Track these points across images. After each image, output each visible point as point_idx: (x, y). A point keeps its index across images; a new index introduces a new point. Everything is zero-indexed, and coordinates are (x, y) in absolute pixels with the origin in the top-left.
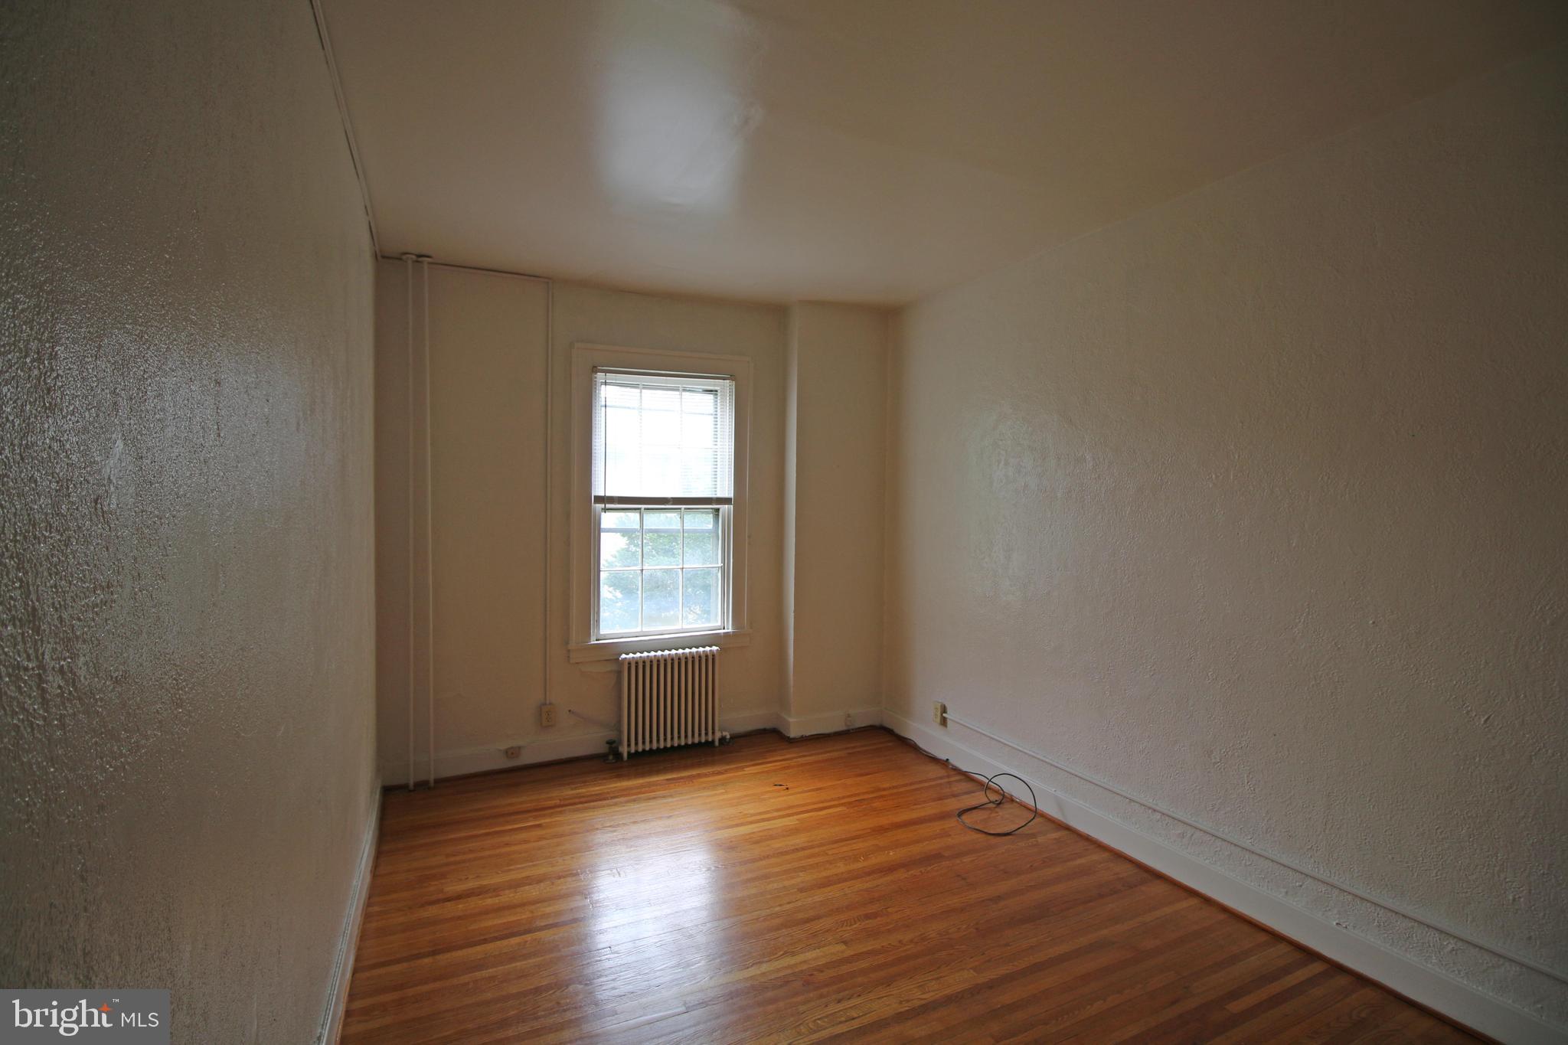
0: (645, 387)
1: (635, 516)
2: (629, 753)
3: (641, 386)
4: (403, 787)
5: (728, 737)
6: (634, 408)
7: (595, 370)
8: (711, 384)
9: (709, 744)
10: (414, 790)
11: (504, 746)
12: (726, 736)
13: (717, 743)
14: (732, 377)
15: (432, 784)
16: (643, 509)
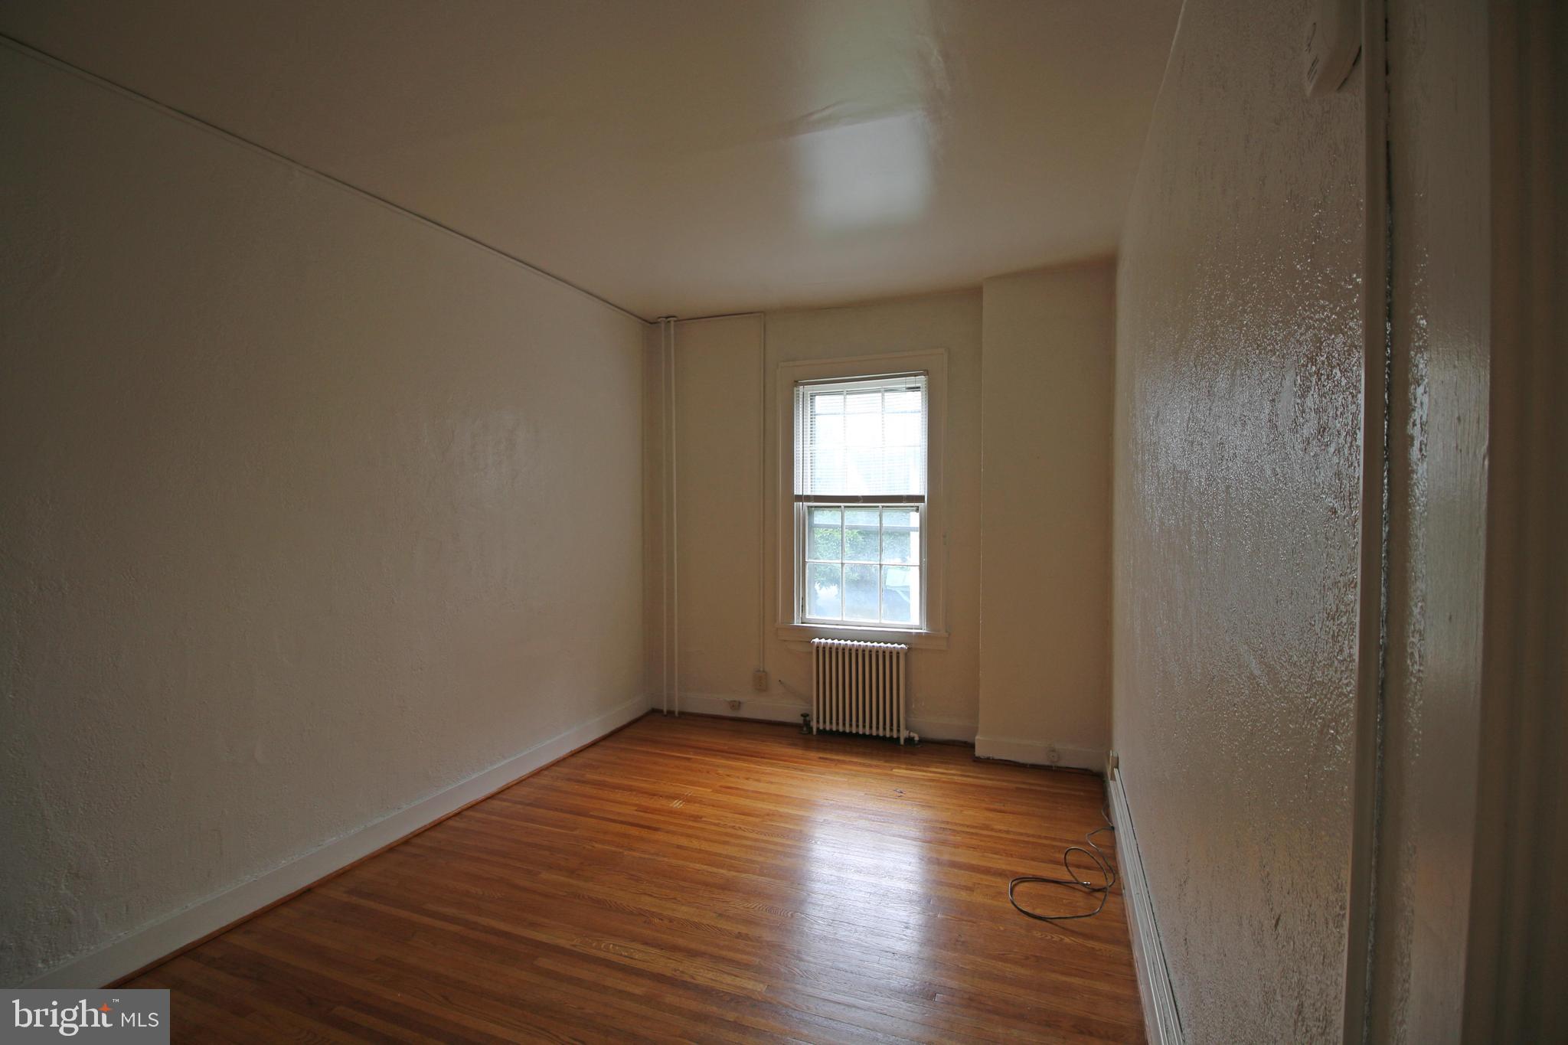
0: (849, 393)
1: (837, 514)
2: (818, 729)
3: (845, 393)
4: (660, 711)
5: (917, 738)
6: (839, 414)
7: (796, 383)
8: (912, 381)
9: (893, 742)
10: (665, 716)
11: (729, 698)
12: (913, 738)
13: (902, 742)
14: (926, 373)
15: (676, 713)
16: (843, 507)
